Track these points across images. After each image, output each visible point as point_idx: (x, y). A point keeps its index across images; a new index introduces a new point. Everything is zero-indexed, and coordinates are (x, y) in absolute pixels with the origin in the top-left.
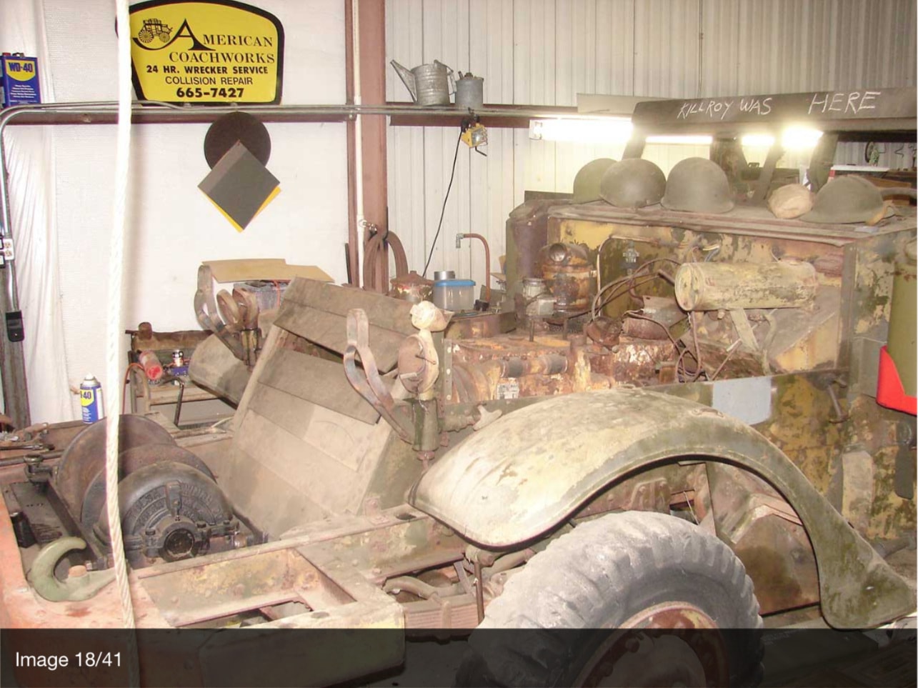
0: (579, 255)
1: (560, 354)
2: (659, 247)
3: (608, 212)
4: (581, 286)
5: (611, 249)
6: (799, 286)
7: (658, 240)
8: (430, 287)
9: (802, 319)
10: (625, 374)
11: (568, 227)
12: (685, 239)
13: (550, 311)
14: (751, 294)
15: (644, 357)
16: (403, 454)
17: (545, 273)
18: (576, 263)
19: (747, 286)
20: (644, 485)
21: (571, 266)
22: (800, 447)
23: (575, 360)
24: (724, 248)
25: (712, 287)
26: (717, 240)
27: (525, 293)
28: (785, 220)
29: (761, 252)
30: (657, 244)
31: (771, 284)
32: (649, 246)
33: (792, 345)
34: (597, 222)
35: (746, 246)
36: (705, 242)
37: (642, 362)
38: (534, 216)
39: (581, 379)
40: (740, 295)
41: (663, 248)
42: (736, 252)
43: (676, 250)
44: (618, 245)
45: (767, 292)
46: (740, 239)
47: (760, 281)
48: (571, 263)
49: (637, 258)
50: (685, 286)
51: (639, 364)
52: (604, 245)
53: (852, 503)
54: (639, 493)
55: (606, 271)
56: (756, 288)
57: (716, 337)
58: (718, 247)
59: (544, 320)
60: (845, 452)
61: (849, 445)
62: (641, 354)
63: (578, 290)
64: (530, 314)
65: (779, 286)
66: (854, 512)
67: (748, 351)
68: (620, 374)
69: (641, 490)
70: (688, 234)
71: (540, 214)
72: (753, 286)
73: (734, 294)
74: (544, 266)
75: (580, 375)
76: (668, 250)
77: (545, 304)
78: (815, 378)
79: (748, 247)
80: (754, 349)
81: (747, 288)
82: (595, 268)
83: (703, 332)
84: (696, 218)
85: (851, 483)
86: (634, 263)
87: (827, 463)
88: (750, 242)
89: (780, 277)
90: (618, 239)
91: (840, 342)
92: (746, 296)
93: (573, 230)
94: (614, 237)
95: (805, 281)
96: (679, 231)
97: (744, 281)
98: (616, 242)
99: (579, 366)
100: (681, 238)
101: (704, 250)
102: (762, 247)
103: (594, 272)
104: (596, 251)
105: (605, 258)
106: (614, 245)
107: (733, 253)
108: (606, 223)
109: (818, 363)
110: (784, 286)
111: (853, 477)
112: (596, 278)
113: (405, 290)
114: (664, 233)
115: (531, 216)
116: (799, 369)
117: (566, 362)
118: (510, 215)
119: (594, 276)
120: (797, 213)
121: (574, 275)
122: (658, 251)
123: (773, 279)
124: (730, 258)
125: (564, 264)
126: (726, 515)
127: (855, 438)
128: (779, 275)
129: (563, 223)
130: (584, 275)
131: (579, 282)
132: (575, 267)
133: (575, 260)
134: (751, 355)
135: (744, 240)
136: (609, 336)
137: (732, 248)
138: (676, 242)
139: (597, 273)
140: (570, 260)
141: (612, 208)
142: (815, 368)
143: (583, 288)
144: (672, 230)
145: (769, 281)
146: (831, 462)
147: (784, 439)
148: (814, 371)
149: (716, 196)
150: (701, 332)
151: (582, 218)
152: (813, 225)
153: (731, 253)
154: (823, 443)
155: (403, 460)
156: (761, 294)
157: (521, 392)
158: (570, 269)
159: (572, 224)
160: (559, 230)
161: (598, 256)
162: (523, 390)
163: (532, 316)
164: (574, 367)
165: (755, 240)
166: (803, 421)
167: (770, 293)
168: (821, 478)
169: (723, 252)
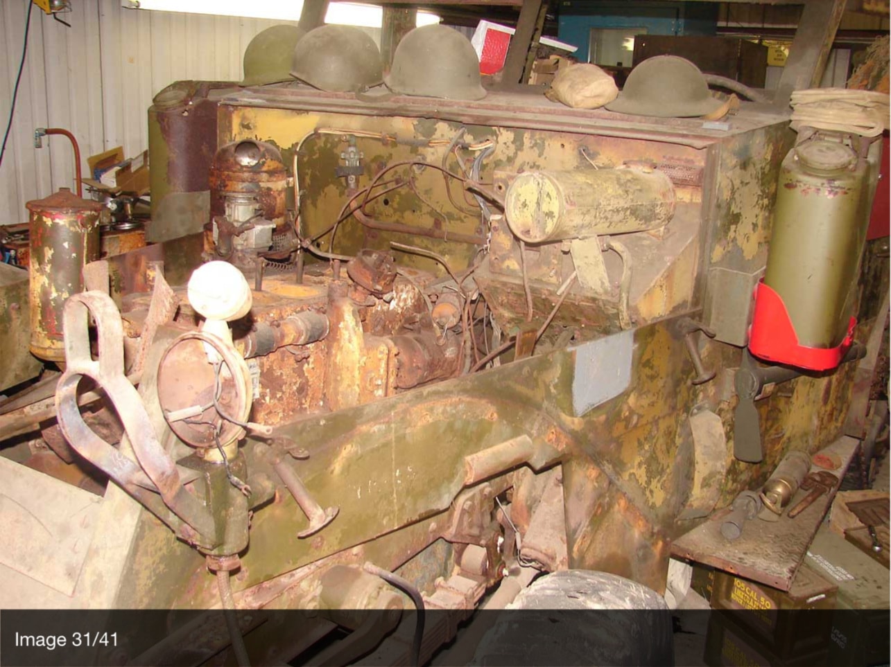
0: (274, 157)
1: (318, 311)
2: (395, 144)
3: (306, 95)
4: (278, 200)
5: (316, 148)
6: (659, 203)
7: (394, 136)
8: (96, 214)
9: (650, 247)
10: (384, 327)
11: (244, 118)
12: (438, 134)
13: (268, 242)
14: (612, 215)
15: (405, 300)
16: (160, 549)
17: (227, 182)
18: (271, 168)
19: (609, 205)
20: (467, 500)
21: (266, 172)
22: (654, 418)
23: (340, 318)
24: (500, 146)
25: (573, 208)
26: (489, 137)
27: (230, 216)
28: (587, 111)
29: (560, 153)
30: (392, 141)
31: (632, 200)
32: (380, 144)
33: (652, 285)
34: (293, 109)
35: (536, 145)
36: (468, 138)
37: (402, 308)
38: (191, 103)
39: (351, 346)
40: (601, 218)
41: (400, 147)
42: (519, 153)
43: (421, 149)
44: (325, 143)
45: (628, 212)
46: (527, 135)
47: (621, 196)
48: (265, 168)
49: (360, 160)
50: (525, 205)
51: (400, 311)
52: (305, 141)
53: (704, 479)
54: (463, 511)
55: (308, 180)
56: (618, 206)
57: (535, 274)
58: (491, 145)
59: (259, 254)
60: (692, 415)
61: (696, 406)
62: (402, 297)
63: (274, 207)
64: (239, 248)
65: (640, 203)
66: (705, 489)
67: (590, 294)
68: (379, 328)
69: (466, 507)
70: (442, 127)
71: (198, 100)
72: (615, 203)
73: (595, 217)
74: (226, 173)
75: (350, 341)
76: (408, 148)
77: (261, 231)
78: (672, 325)
79: (540, 147)
80: (601, 290)
81: (610, 208)
82: (291, 175)
83: (511, 267)
84: (452, 106)
85: (703, 454)
86: (356, 167)
87: (676, 432)
88: (543, 140)
89: (640, 190)
90: (326, 134)
91: (695, 275)
92: (606, 218)
93: (252, 121)
94: (322, 131)
95: (664, 195)
96: (428, 123)
97: (605, 198)
98: (323, 139)
99: (346, 328)
100: (431, 132)
101: (470, 149)
102: (563, 145)
103: (291, 179)
104: (291, 152)
105: (305, 159)
106: (321, 143)
107: (516, 154)
108: (307, 111)
109: (675, 304)
110: (644, 203)
111: (705, 446)
112: (293, 188)
113: (57, 221)
114: (403, 126)
115: (187, 104)
116: (657, 316)
117: (328, 323)
118: (154, 100)
119: (290, 185)
120: (601, 101)
121: (270, 185)
122: (393, 151)
123: (633, 193)
124: (510, 160)
125: (255, 170)
126: (580, 524)
127: (701, 396)
128: (639, 187)
129: (236, 112)
130: (279, 185)
131: (276, 194)
132: (271, 173)
133: (271, 164)
134: (594, 300)
135: (532, 137)
136: (384, 279)
137: (513, 147)
138: (421, 138)
139: (294, 181)
140: (264, 163)
141: (315, 91)
142: (671, 312)
143: (280, 201)
144: (416, 122)
145: (631, 196)
146: (679, 430)
147: (641, 412)
148: (671, 316)
149: (469, 76)
150: (508, 267)
151: (271, 106)
152: (638, 117)
153: (511, 155)
154: (674, 408)
155: (162, 559)
156: (621, 215)
157: (262, 374)
158: (265, 176)
159: (250, 113)
160: (230, 122)
161: (296, 158)
162: (265, 370)
163: (242, 251)
164: (338, 328)
165: (551, 137)
166: (660, 383)
167: (632, 213)
168: (669, 452)
169: (498, 151)
